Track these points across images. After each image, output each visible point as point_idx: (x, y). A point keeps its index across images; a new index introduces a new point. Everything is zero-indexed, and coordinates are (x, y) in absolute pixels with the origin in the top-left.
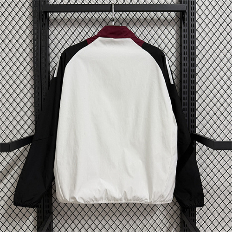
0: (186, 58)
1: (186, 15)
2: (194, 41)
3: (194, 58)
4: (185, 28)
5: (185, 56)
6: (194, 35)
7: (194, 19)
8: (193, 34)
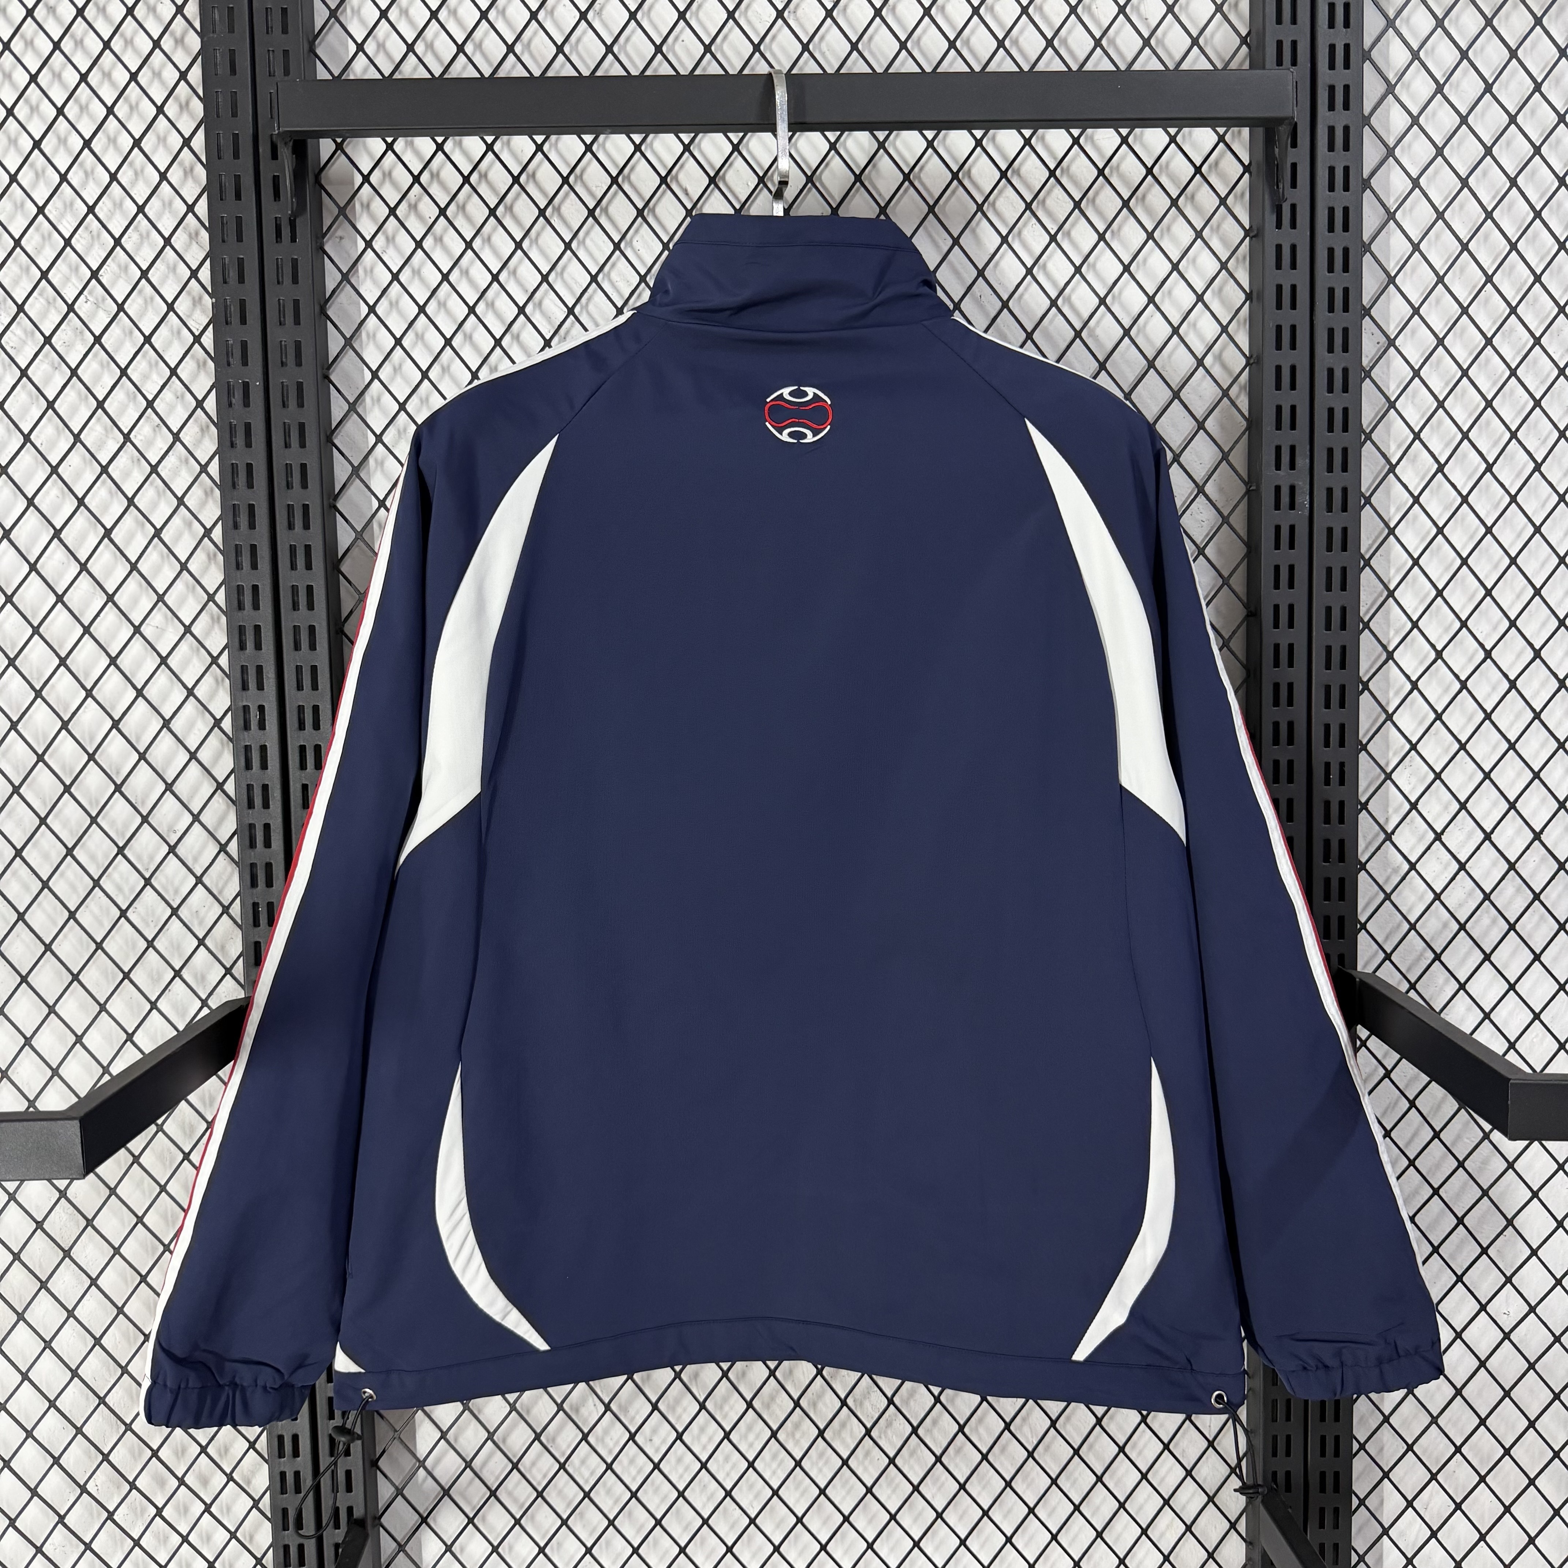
0: (1293, 449)
1: (1294, 145)
2: (1345, 331)
3: (1345, 451)
4: (1286, 237)
5: (1286, 438)
6: (1346, 291)
7: (1346, 169)
8: (1338, 281)
